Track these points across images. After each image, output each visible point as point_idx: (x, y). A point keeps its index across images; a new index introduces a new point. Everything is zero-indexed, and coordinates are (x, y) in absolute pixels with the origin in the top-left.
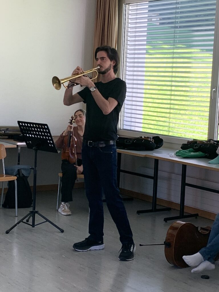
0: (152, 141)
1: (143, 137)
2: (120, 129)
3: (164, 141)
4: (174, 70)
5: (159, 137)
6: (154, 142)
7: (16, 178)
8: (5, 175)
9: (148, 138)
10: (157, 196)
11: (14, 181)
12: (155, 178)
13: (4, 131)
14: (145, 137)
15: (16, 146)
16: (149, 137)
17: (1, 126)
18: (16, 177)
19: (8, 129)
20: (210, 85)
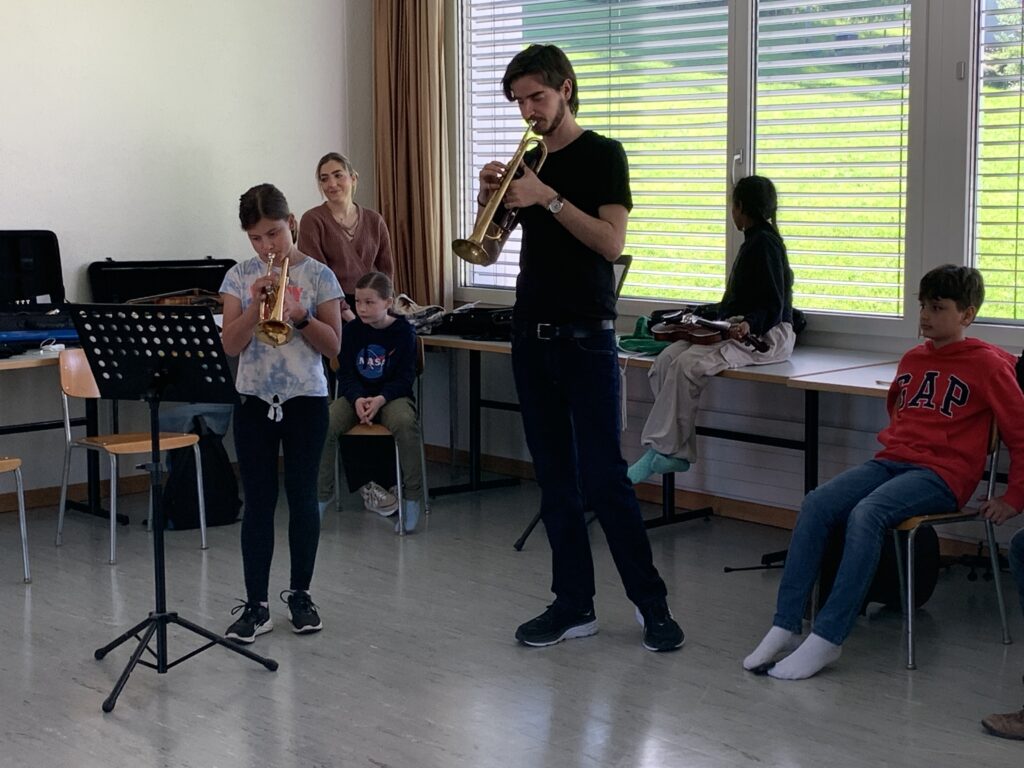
2: (465, 285)
4: (614, 107)
7: (195, 438)
18: (195, 436)
20: (724, 145)
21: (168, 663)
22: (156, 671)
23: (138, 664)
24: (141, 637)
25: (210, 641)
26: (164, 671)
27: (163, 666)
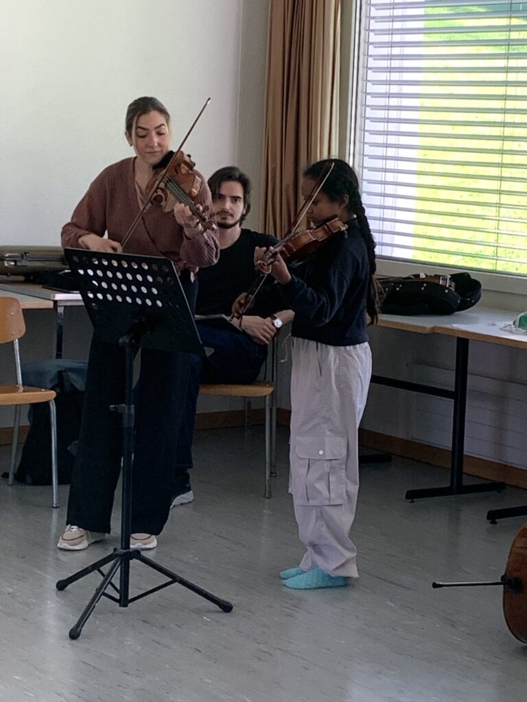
0: (450, 286)
1: (423, 276)
3: (482, 287)
5: (469, 275)
6: (455, 289)
7: (53, 394)
8: (21, 386)
9: (437, 277)
10: (465, 449)
11: (47, 404)
12: (459, 396)
13: (15, 261)
14: (426, 276)
15: (50, 305)
16: (440, 276)
17: (4, 247)
18: (53, 392)
19: (25, 253)
21: (130, 598)
22: (118, 604)
23: (103, 597)
24: (105, 573)
25: (170, 580)
26: (126, 606)
27: (124, 601)
